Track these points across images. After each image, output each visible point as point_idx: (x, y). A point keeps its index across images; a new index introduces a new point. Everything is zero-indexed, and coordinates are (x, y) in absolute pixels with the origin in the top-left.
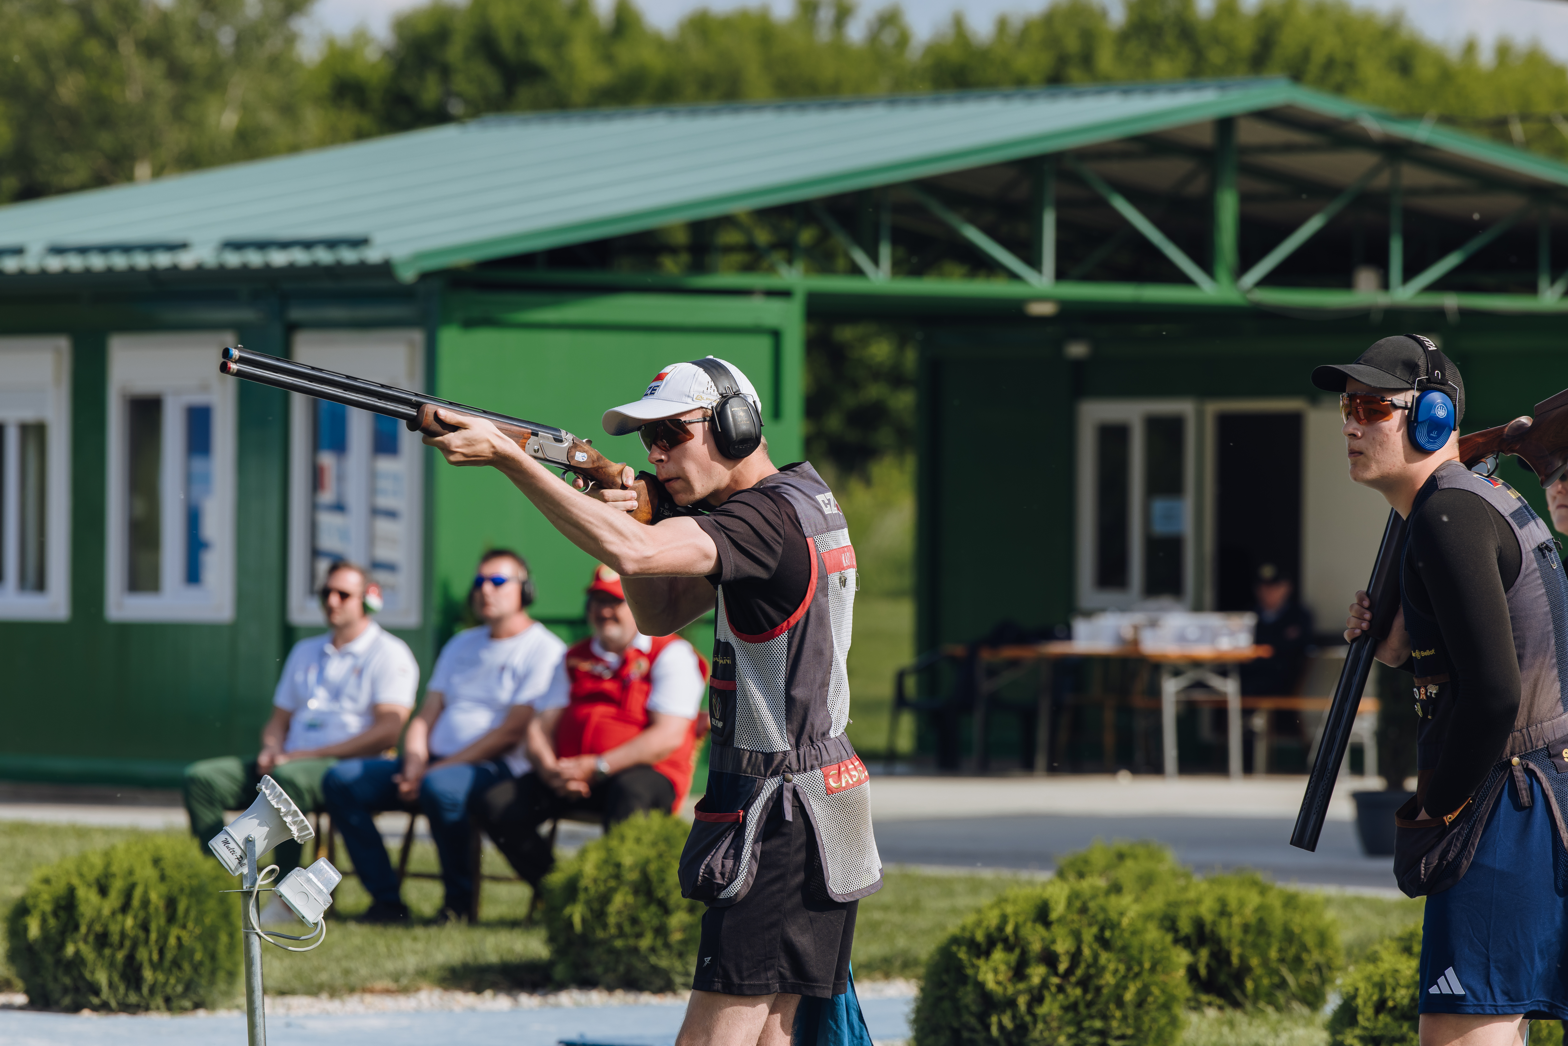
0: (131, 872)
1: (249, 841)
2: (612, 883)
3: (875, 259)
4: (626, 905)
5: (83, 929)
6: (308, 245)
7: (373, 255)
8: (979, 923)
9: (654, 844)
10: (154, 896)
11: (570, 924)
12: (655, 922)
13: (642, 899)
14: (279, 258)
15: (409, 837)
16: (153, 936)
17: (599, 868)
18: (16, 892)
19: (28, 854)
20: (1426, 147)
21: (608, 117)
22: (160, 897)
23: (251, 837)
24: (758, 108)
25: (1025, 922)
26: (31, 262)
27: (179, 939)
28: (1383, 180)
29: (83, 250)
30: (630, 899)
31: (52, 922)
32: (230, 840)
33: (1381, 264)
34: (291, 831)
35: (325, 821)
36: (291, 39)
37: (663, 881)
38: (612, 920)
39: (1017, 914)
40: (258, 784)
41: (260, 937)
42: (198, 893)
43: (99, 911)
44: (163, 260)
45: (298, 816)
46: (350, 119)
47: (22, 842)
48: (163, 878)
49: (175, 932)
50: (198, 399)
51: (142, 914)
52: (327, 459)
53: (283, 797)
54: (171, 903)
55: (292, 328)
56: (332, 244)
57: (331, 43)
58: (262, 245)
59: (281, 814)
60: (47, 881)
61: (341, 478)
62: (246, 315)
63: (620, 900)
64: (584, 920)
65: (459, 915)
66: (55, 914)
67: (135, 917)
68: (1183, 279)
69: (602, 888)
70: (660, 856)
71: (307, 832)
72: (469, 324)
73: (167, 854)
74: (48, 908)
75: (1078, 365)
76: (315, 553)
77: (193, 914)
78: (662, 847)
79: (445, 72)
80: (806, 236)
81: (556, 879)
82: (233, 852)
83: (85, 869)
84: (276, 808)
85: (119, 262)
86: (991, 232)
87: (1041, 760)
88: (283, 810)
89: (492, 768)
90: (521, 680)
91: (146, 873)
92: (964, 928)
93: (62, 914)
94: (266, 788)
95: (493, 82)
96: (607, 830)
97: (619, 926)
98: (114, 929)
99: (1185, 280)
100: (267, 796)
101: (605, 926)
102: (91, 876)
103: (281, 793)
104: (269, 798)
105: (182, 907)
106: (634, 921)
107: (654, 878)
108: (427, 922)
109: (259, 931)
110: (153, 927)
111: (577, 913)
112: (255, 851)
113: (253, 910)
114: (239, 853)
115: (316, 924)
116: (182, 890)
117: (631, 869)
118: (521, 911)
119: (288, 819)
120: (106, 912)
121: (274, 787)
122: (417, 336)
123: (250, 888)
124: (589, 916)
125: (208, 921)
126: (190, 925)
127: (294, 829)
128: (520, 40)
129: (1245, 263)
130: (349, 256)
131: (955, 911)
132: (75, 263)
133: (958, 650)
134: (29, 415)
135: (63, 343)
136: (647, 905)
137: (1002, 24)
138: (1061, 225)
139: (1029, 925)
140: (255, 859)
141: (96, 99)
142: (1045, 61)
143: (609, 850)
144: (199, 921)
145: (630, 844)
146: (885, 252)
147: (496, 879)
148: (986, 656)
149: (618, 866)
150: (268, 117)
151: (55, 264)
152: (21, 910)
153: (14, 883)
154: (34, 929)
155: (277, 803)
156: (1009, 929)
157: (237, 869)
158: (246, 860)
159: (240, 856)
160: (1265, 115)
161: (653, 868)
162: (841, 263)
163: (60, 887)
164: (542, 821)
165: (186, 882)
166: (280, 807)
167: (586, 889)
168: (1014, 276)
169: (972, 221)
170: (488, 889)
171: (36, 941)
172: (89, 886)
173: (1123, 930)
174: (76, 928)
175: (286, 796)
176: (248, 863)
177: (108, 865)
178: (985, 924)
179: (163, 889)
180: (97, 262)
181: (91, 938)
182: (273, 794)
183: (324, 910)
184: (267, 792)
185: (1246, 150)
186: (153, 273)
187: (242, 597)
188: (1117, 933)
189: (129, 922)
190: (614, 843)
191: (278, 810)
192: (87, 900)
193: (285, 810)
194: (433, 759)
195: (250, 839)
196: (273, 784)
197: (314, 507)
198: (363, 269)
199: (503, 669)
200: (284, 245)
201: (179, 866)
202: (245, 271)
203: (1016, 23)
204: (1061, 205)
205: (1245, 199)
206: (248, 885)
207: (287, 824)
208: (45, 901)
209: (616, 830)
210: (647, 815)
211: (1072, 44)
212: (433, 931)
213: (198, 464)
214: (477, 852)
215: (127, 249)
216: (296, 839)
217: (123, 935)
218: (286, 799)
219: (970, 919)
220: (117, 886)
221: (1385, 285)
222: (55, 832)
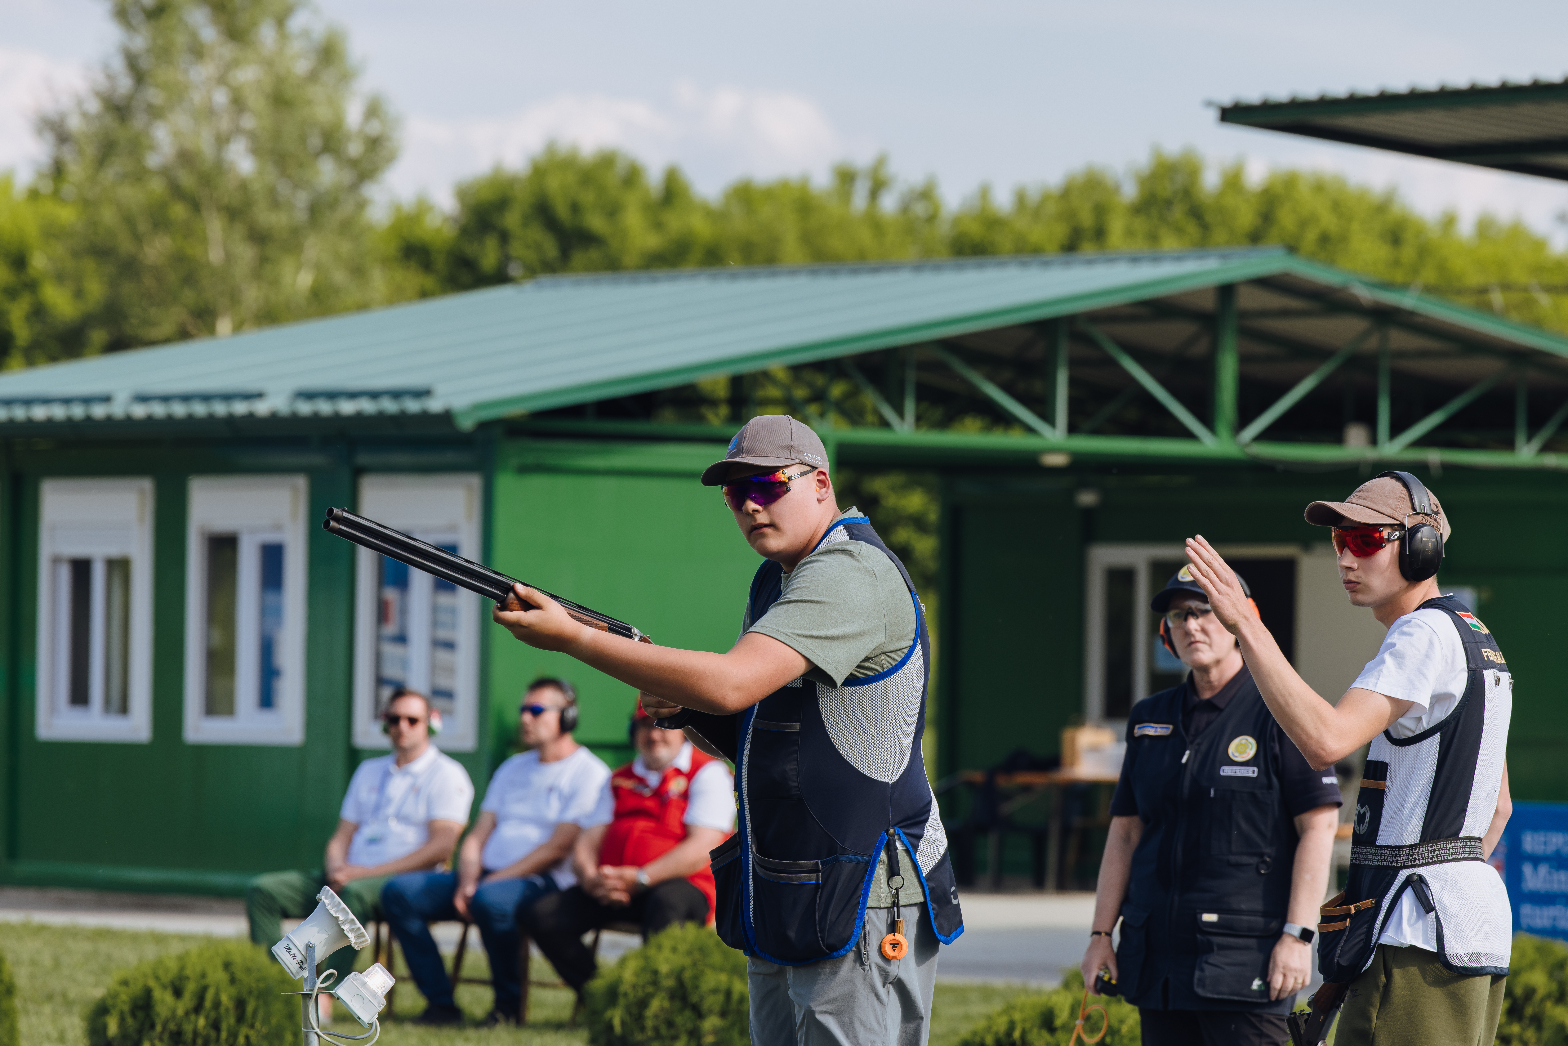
0: (203, 976)
1: (310, 947)
2: (650, 989)
3: (900, 413)
4: (662, 1009)
5: (159, 1028)
6: (374, 395)
7: (435, 405)
8: (988, 1029)
9: (689, 953)
10: (225, 999)
11: (610, 1027)
12: (689, 1025)
13: (678, 1004)
14: (347, 408)
15: (463, 945)
16: (224, 1035)
17: (637, 974)
18: (98, 993)
19: (109, 958)
20: (1411, 313)
21: (654, 280)
22: (230, 998)
23: (311, 944)
24: (793, 272)
25: (1031, 1028)
26: (118, 409)
27: (247, 1038)
28: (1372, 344)
29: (166, 399)
30: (666, 1004)
31: (130, 1021)
32: (291, 946)
33: (1370, 421)
34: (348, 938)
35: (384, 930)
36: (362, 205)
37: (697, 987)
38: (649, 1023)
39: (1024, 1021)
40: (318, 894)
41: (318, 1036)
42: (265, 995)
43: (174, 1011)
44: (240, 408)
45: (355, 924)
46: (413, 278)
47: (104, 947)
48: (233, 981)
49: (244, 1030)
50: (272, 537)
51: (213, 1014)
52: (391, 594)
53: (341, 907)
54: (240, 1004)
55: (359, 472)
56: (397, 394)
57: (398, 208)
58: (332, 395)
59: (340, 923)
60: (125, 983)
61: (404, 611)
62: (317, 459)
63: (656, 1005)
64: (623, 1023)
65: (507, 1018)
66: (133, 1013)
67: (207, 1018)
68: (1185, 434)
69: (640, 993)
70: (695, 964)
71: (363, 939)
72: (524, 470)
73: (237, 959)
74: (126, 1008)
75: (1088, 512)
76: (380, 681)
77: (261, 1014)
78: (697, 955)
79: (504, 237)
80: (837, 390)
81: (597, 985)
82: (294, 957)
83: (161, 973)
84: (335, 917)
85: (200, 409)
86: (1008, 389)
87: (1051, 878)
88: (341, 918)
89: (539, 881)
90: (567, 800)
91: (218, 976)
92: (975, 1033)
93: (140, 1014)
94: (326, 898)
95: (551, 249)
96: (646, 940)
97: (656, 1029)
98: (188, 1028)
99: (1187, 435)
100: (327, 905)
101: (643, 1029)
102: (167, 979)
103: (339, 903)
104: (328, 908)
105: (250, 1008)
106: (670, 1024)
107: (689, 984)
108: (479, 1024)
109: (318, 1030)
110: (224, 1026)
111: (617, 1017)
112: (315, 957)
113: (312, 1011)
114: (300, 958)
115: (371, 1025)
116: (250, 992)
117: (668, 976)
118: (566, 1014)
119: (346, 927)
120: (180, 1012)
121: (333, 897)
122: (475, 481)
123: (310, 990)
124: (628, 1019)
125: (274, 1021)
126: (258, 1025)
127: (351, 936)
128: (575, 208)
129: (1244, 418)
130: (413, 406)
131: (967, 1018)
132: (158, 410)
133: (977, 776)
134: (115, 551)
135: (147, 485)
136: (682, 1010)
137: (1021, 199)
138: (1073, 383)
139: (1035, 1031)
140: (315, 964)
141: (179, 259)
142: (1060, 232)
143: (646, 958)
144: (266, 1021)
145: (666, 953)
146: (910, 407)
147: (542, 985)
148: (1004, 782)
149: (656, 972)
150: (339, 277)
151: (139, 411)
152: (101, 1010)
153: (96, 985)
154: (113, 1027)
155: (336, 912)
156: (1017, 1034)
157: (298, 973)
158: (306, 965)
159: (301, 961)
160: (1264, 283)
161: (687, 975)
162: (870, 418)
163: (136, 988)
164: (585, 931)
165: (254, 985)
166: (338, 916)
167: (625, 995)
168: (1030, 430)
169: (991, 378)
170: (535, 995)
171: (114, 1039)
172: (164, 987)
173: (1122, 1037)
174: (153, 1026)
175: (343, 905)
176: (309, 967)
177: (182, 968)
178: (994, 1029)
179: (233, 991)
180: (179, 410)
181: (166, 1037)
182: (332, 904)
183: (378, 1011)
184: (327, 902)
185: (1245, 314)
186: (231, 420)
187: (312, 722)
188: (1117, 1039)
189: (202, 1022)
190: (652, 952)
191: (337, 918)
192: (163, 1001)
193: (343, 918)
194: (485, 873)
195: (310, 945)
196: (332, 894)
197: (379, 638)
198: (425, 417)
199: (551, 790)
200: (353, 395)
201: (248, 970)
202: (316, 419)
203: (1034, 196)
204: (1074, 364)
205: (1244, 359)
206: (308, 988)
207: (345, 932)
208: (124, 1002)
209: (654, 940)
210: (682, 927)
211: (1086, 219)
212: (484, 1032)
213: (271, 598)
214: (525, 959)
215: (206, 398)
216: (353, 945)
217: (196, 1033)
218: (344, 909)
219: (981, 1024)
220: (190, 988)
221: (1373, 441)
222: (135, 938)
